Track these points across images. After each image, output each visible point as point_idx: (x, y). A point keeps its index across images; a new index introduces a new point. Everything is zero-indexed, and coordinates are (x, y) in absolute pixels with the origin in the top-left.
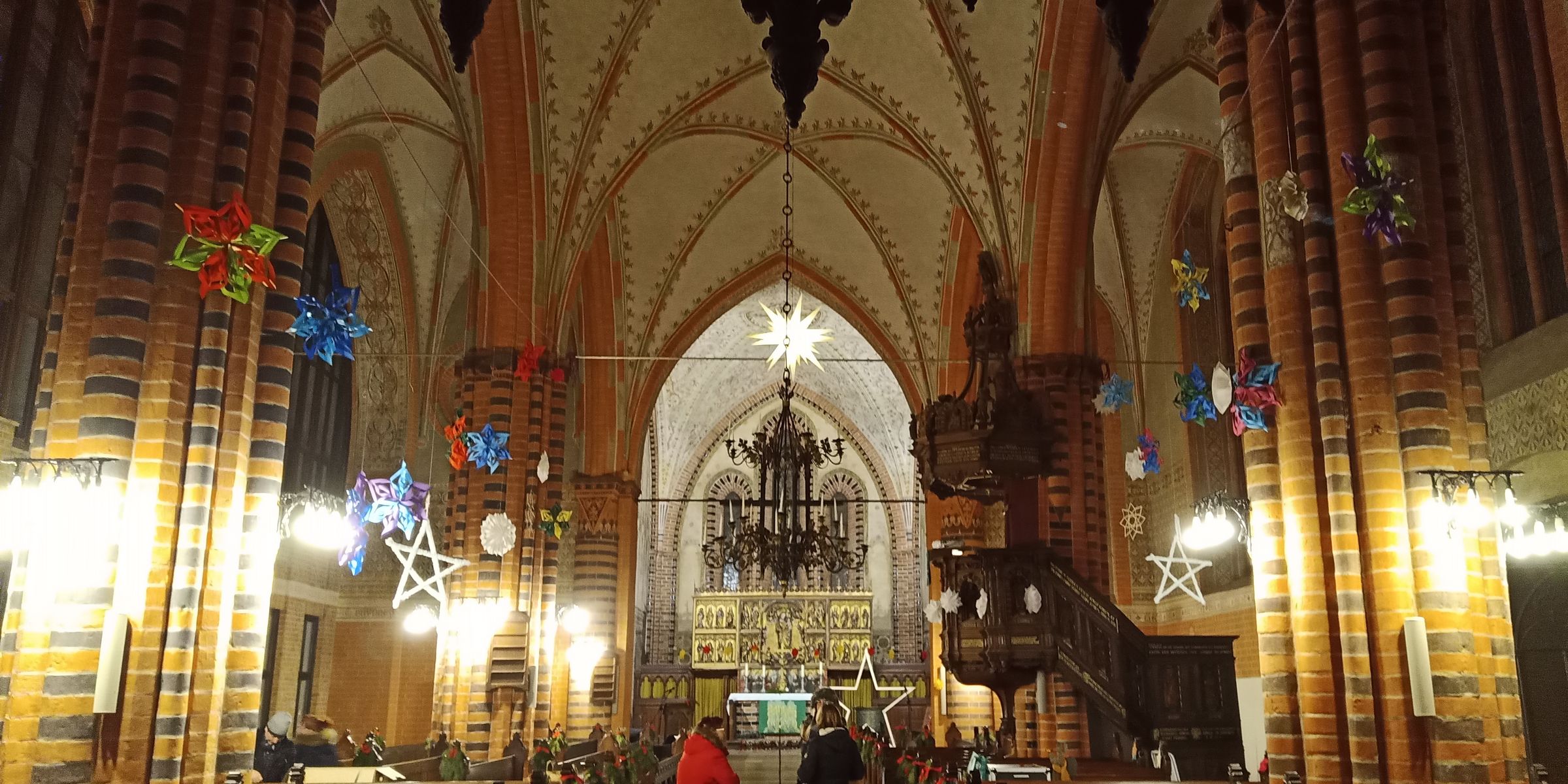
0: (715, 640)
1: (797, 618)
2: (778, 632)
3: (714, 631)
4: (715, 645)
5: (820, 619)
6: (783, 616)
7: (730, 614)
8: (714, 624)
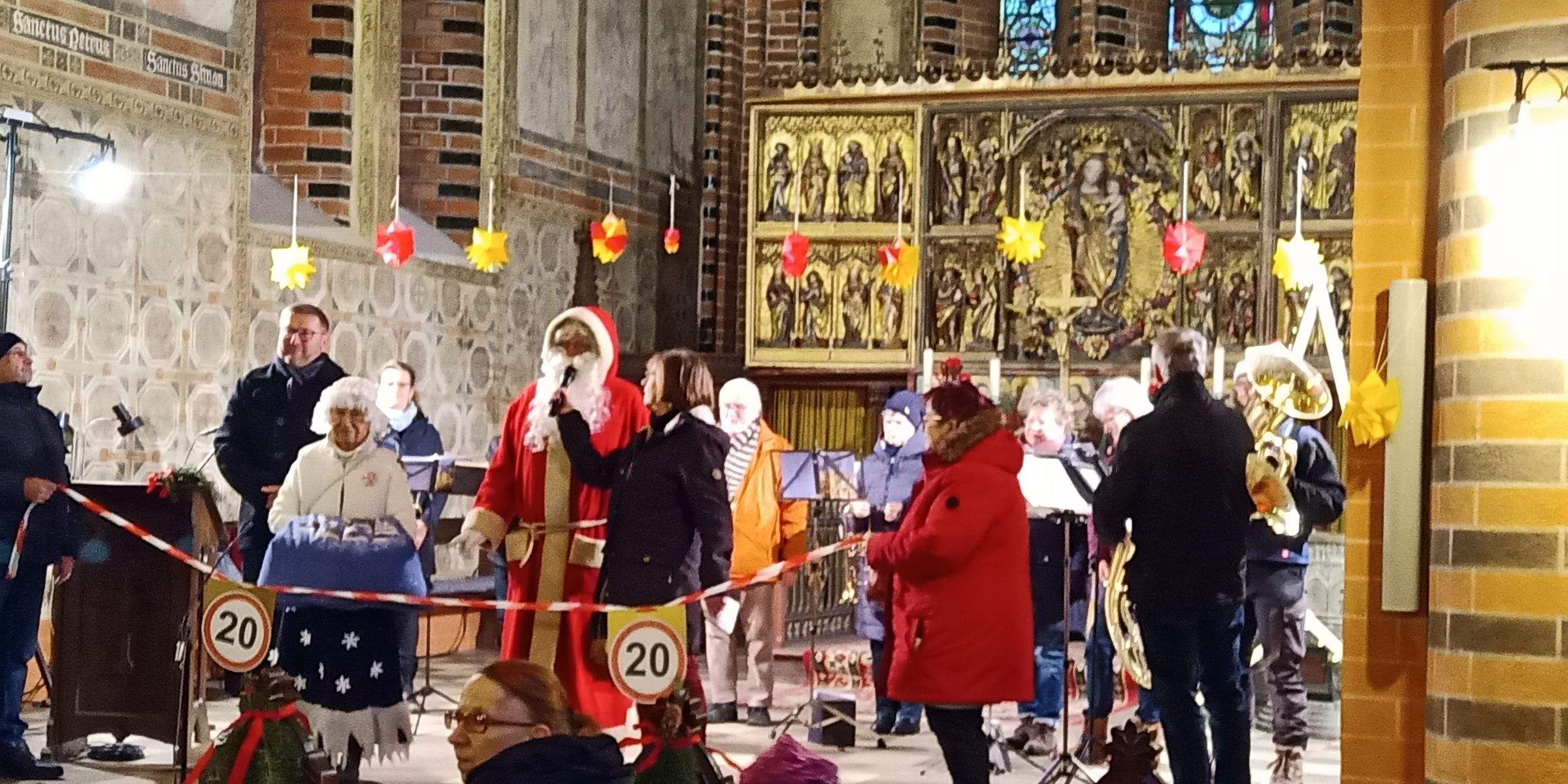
0: (833, 262)
1: (1149, 177)
2: (1073, 234)
3: (829, 230)
4: (834, 280)
5: (1242, 182)
6: (1094, 169)
7: (891, 165)
8: (831, 204)
